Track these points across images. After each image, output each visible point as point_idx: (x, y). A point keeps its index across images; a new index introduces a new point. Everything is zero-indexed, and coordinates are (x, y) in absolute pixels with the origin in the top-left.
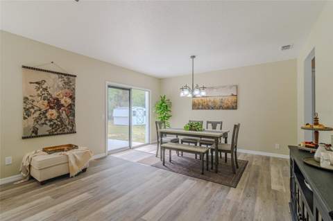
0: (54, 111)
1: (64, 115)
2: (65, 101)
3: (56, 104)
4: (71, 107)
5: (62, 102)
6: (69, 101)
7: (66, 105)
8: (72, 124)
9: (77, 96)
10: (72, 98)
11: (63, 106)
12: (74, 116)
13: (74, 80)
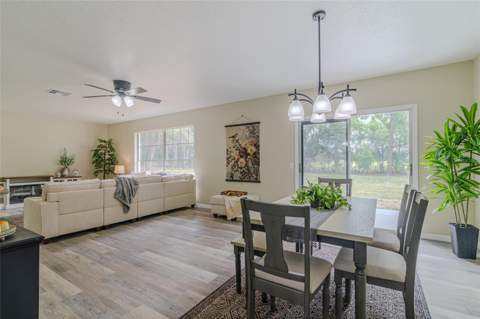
0: (242, 160)
1: (250, 164)
2: (251, 149)
3: (244, 153)
4: (256, 155)
5: (249, 151)
6: (254, 149)
7: (252, 154)
8: (257, 172)
9: (261, 144)
10: (257, 146)
11: (249, 154)
12: (258, 165)
13: (258, 127)
